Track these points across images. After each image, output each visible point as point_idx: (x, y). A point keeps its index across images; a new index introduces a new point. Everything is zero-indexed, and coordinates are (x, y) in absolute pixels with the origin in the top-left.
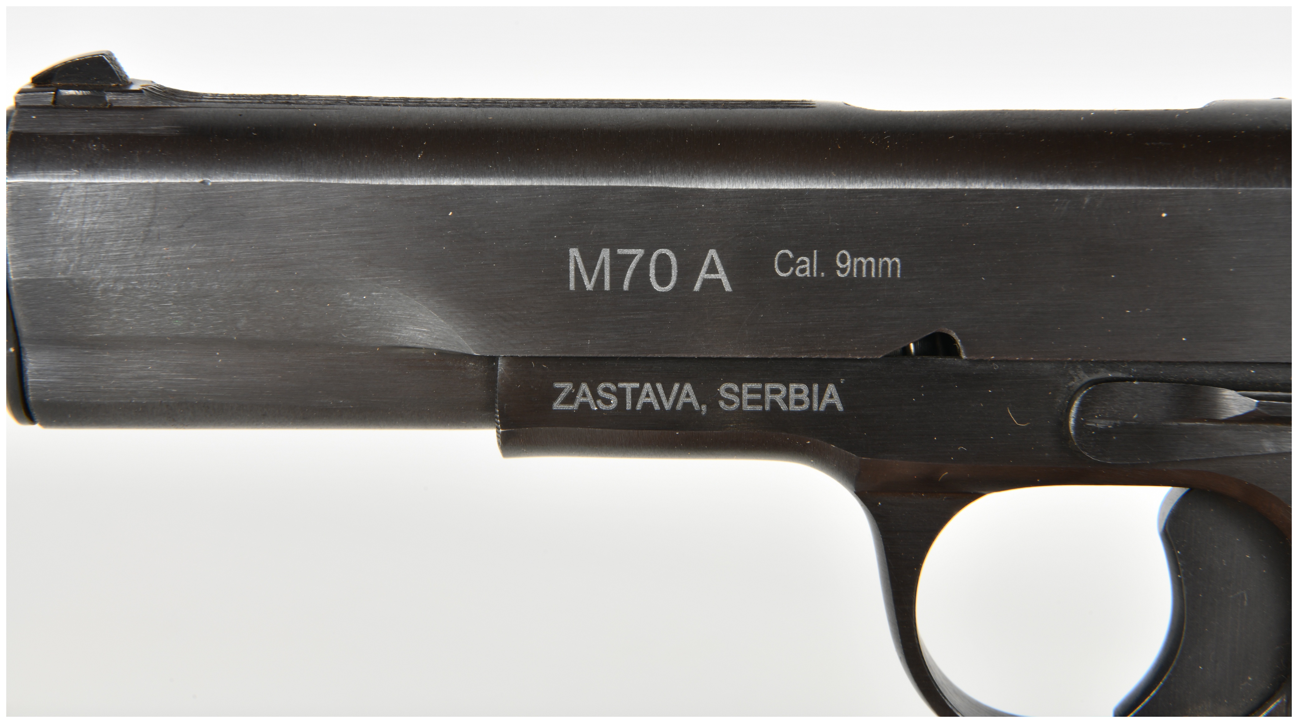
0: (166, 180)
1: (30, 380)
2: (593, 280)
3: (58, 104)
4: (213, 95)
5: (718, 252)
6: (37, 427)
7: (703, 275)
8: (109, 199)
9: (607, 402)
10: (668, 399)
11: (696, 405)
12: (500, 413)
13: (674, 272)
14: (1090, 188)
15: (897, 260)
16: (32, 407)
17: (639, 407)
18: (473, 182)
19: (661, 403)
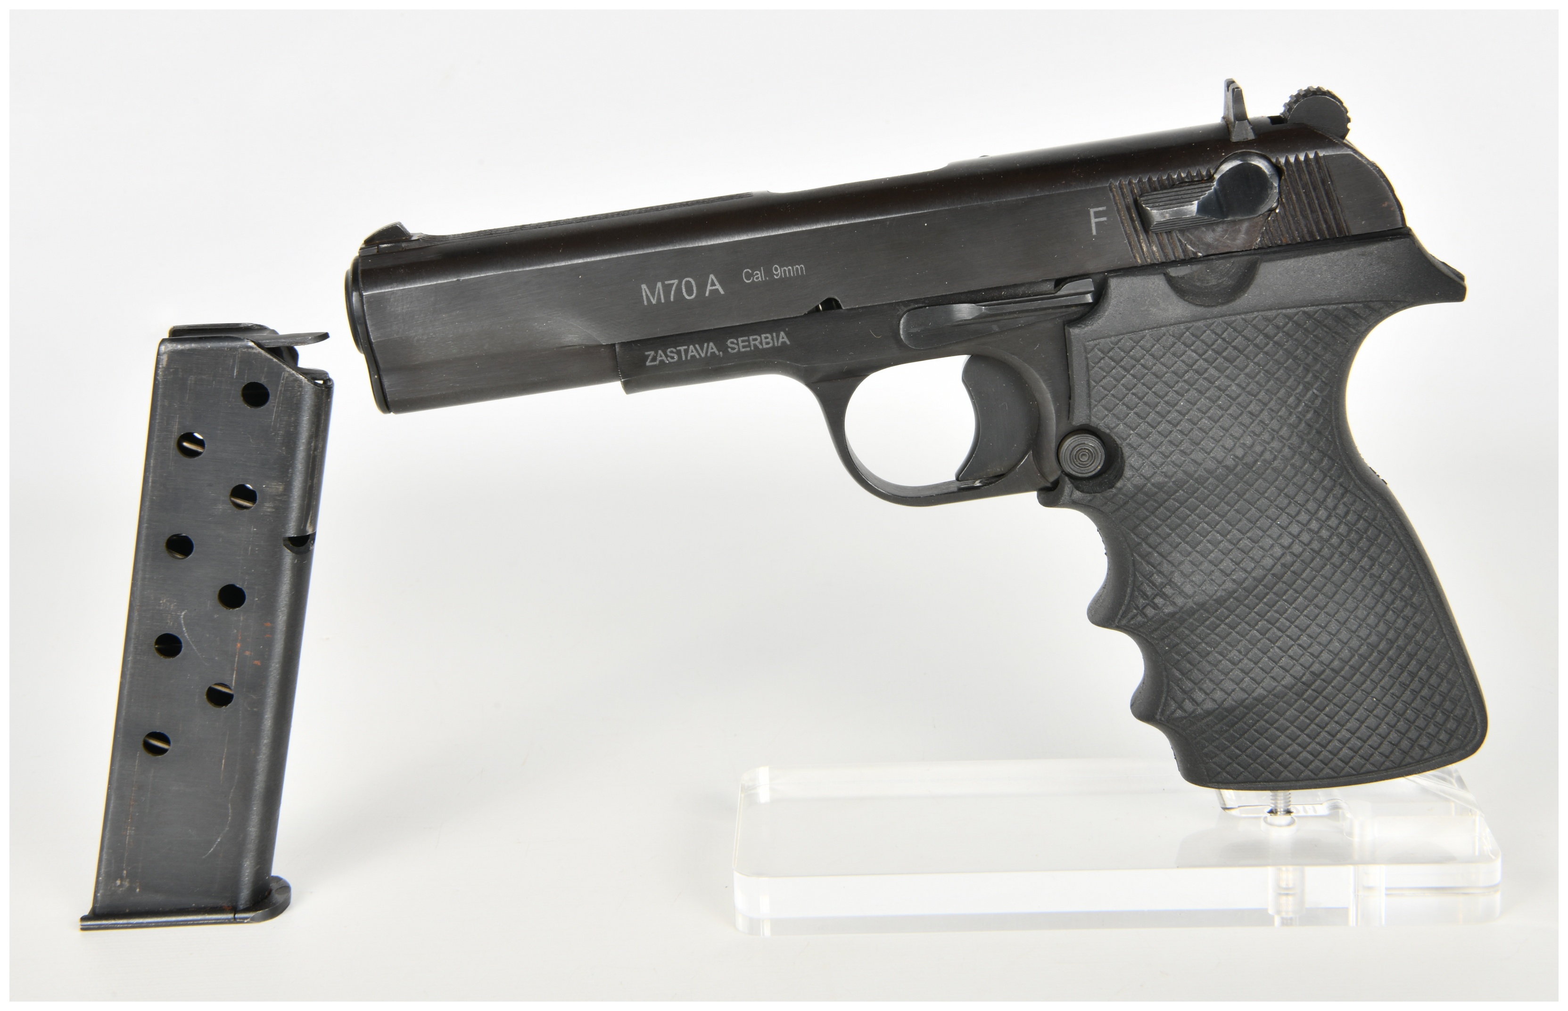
0: (439, 282)
1: (387, 390)
2: (655, 298)
3: (381, 253)
5: (714, 276)
6: (394, 414)
7: (709, 288)
8: (414, 295)
9: (673, 358)
10: (703, 352)
11: (717, 352)
12: (621, 372)
13: (695, 289)
14: (888, 217)
15: (803, 266)
16: (389, 404)
17: (689, 358)
18: (589, 260)
19: (699, 354)
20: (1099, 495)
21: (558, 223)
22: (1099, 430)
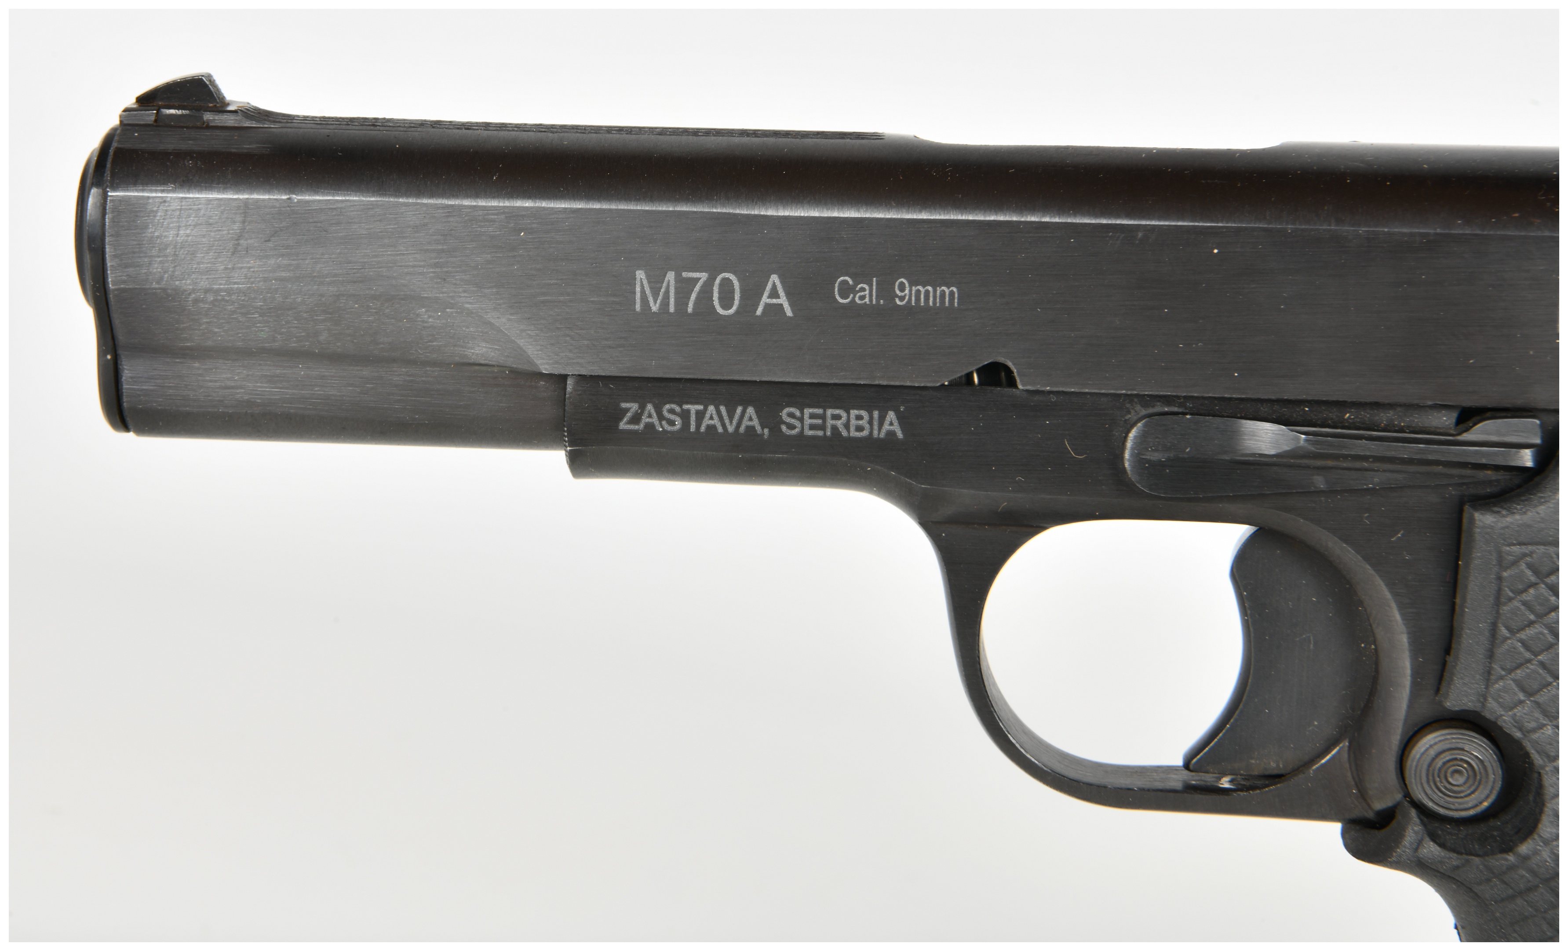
0: (255, 196)
1: (125, 386)
2: (659, 301)
3: (159, 123)
4: (304, 117)
5: (779, 277)
6: (131, 435)
7: (765, 299)
8: (202, 212)
9: (672, 423)
10: (731, 422)
11: (758, 428)
12: (568, 431)
13: (737, 296)
14: (1144, 222)
15: (955, 289)
16: (126, 413)
17: (703, 429)
18: (544, 204)
19: (724, 425)
20: (1476, 860)
21: (503, 127)
22: (1500, 728)
